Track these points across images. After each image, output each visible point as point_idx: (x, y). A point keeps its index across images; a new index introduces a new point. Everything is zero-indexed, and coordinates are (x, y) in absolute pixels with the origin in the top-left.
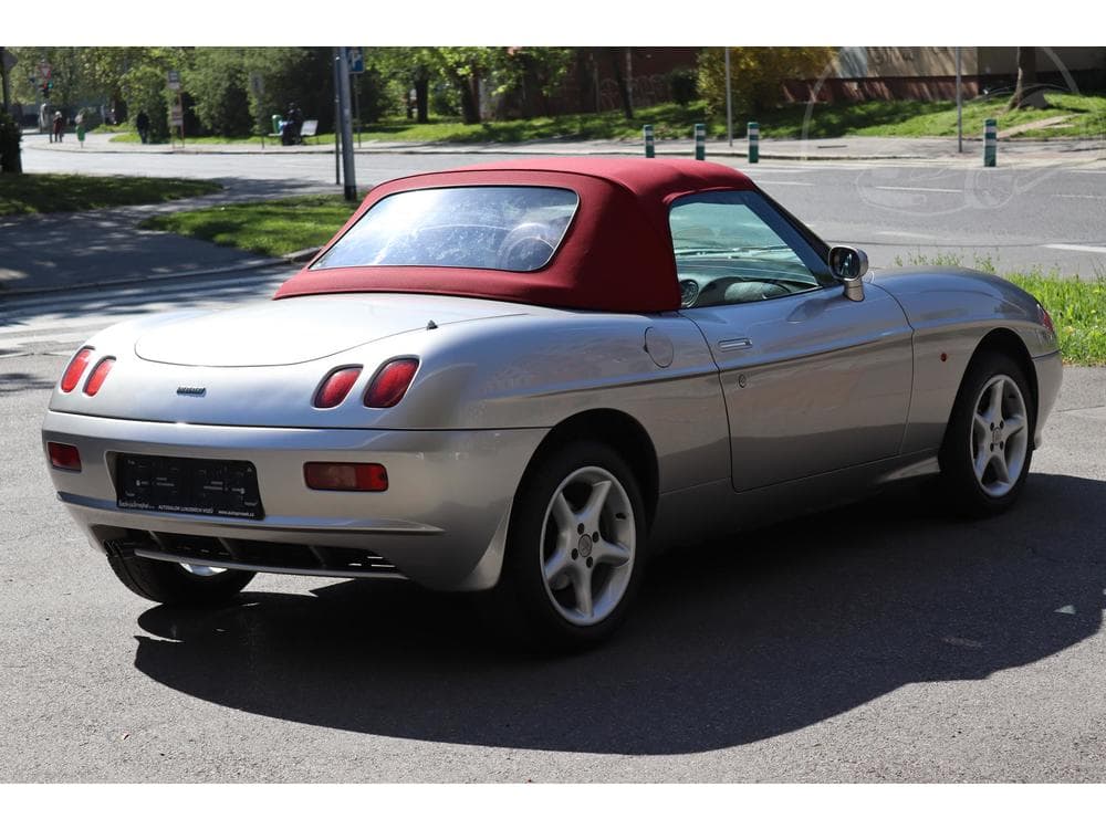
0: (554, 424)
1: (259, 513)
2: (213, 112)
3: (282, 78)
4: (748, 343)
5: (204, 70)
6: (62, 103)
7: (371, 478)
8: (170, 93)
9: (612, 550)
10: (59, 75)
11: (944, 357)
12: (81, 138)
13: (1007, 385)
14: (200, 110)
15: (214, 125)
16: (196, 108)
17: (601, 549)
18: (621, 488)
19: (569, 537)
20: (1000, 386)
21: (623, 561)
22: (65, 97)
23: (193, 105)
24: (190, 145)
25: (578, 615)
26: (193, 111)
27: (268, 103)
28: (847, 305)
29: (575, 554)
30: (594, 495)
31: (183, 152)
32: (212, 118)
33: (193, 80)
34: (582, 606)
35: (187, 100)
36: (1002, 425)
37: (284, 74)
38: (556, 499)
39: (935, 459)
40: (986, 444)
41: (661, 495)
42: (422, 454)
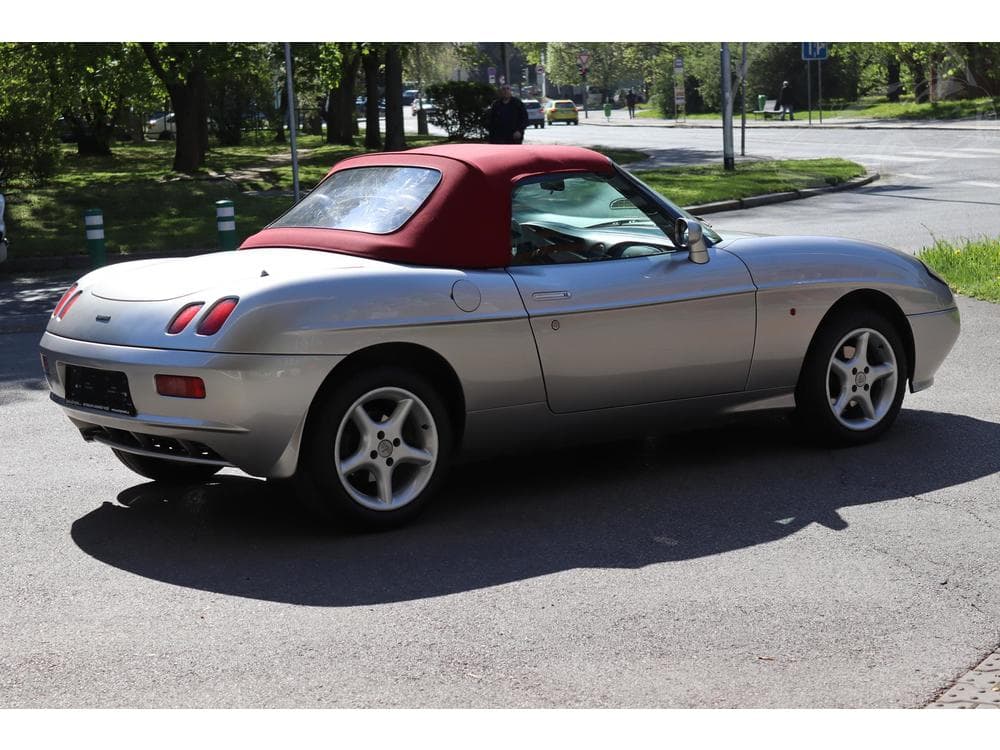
0: (349, 353)
1: (133, 413)
2: (713, 92)
3: (769, 64)
4: (566, 295)
5: (706, 57)
6: (601, 84)
7: (193, 388)
8: (679, 75)
9: (415, 454)
10: (601, 61)
11: (793, 312)
12: (608, 114)
13: (872, 338)
14: (703, 91)
15: (714, 103)
16: (699, 89)
17: (403, 452)
18: (423, 405)
19: (370, 441)
20: (865, 337)
21: (426, 462)
22: (606, 79)
23: (699, 86)
24: (691, 120)
25: (377, 502)
26: (697, 91)
27: (755, 85)
28: (690, 267)
29: (374, 455)
30: (398, 410)
31: (682, 127)
32: (712, 97)
33: (697, 65)
34: (382, 494)
35: (692, 83)
36: (867, 370)
37: (771, 60)
38: (354, 410)
39: (792, 395)
40: (848, 385)
41: (468, 413)
42: (239, 373)
